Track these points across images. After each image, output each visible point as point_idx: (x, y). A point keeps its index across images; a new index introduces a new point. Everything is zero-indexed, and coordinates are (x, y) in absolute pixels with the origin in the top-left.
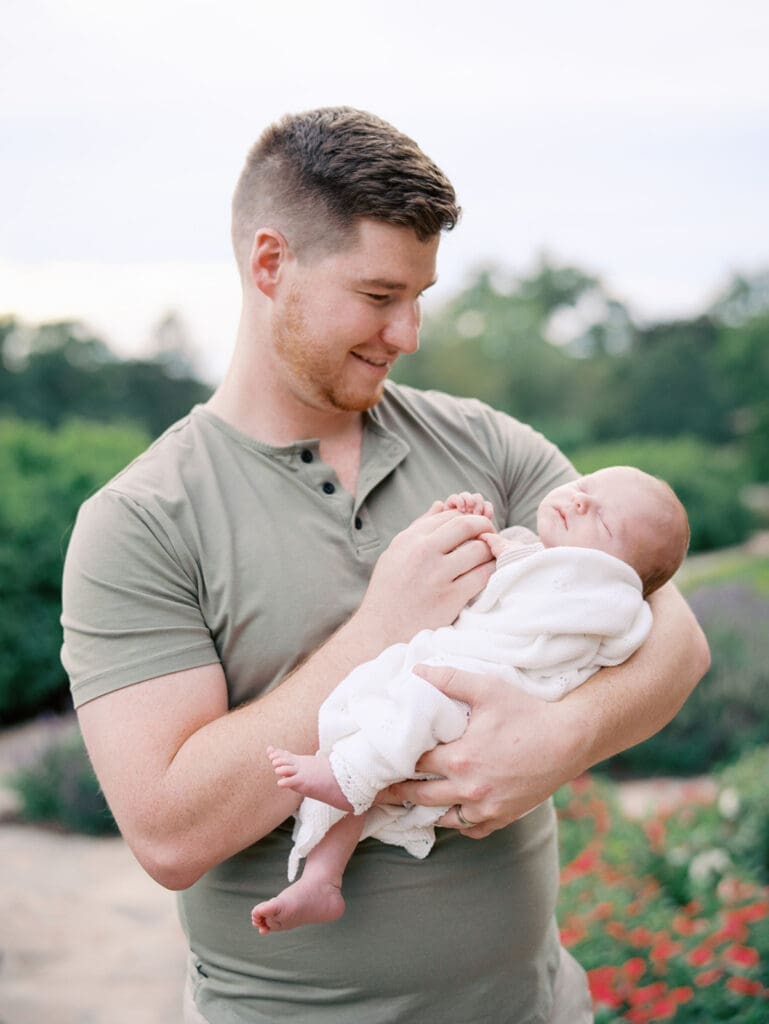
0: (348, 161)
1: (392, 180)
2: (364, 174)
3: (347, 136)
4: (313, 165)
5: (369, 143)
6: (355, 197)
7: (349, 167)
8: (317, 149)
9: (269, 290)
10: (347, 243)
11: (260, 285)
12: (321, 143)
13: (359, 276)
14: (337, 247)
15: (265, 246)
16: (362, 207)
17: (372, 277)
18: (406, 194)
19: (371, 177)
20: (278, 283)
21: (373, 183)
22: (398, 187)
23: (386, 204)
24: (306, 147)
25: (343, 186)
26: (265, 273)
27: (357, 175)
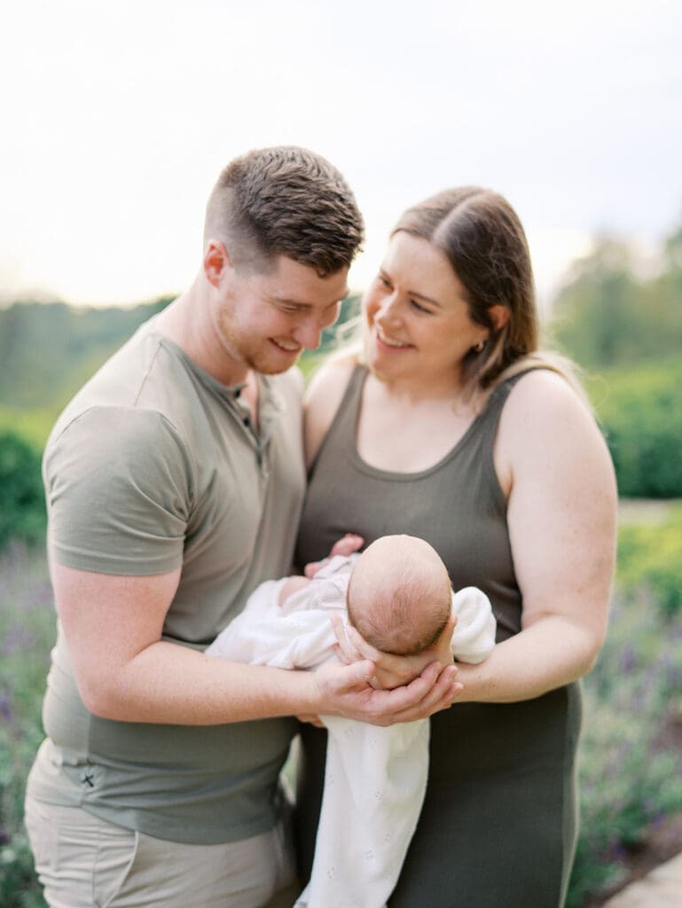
0: (276, 209)
1: (306, 231)
2: (284, 223)
3: (281, 187)
4: (251, 206)
5: (296, 197)
6: (274, 239)
7: (274, 214)
8: (258, 193)
9: (215, 283)
10: (269, 270)
11: (209, 277)
12: (261, 189)
13: (275, 295)
14: (262, 271)
15: (214, 252)
16: (279, 247)
17: (285, 298)
18: (313, 244)
19: (289, 227)
20: (222, 279)
21: (289, 232)
22: (309, 238)
23: (296, 250)
24: (251, 189)
25: (269, 228)
26: (213, 270)
27: (278, 224)
